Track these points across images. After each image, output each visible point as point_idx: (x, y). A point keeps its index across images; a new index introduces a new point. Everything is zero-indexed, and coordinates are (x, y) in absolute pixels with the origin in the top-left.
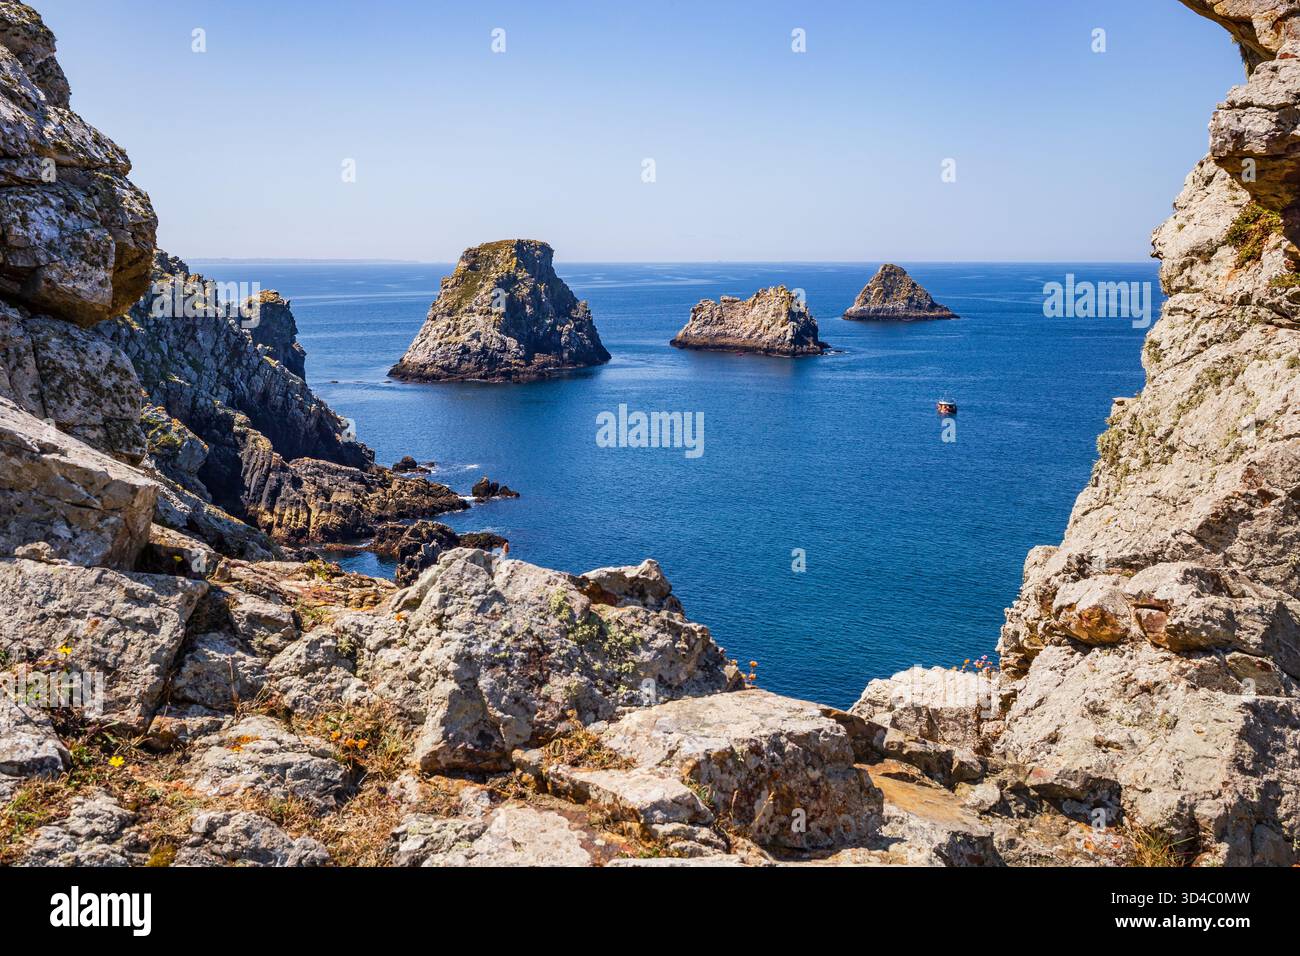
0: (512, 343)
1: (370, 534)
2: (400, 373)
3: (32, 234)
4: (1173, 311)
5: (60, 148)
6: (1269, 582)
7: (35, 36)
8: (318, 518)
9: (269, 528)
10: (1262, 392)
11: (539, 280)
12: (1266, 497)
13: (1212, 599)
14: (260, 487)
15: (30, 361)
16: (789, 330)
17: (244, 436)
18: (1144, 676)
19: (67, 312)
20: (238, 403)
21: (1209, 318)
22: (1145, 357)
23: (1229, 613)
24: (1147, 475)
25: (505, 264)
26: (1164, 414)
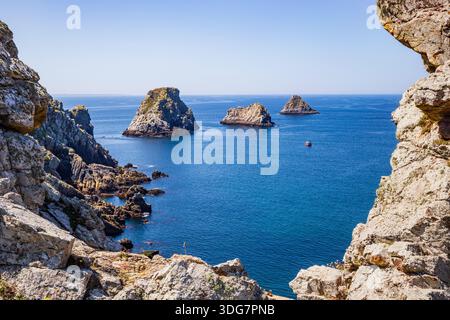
0: (165, 123)
1: (117, 190)
2: (127, 134)
3: (6, 103)
4: (400, 147)
5: (15, 73)
6: (435, 247)
7: (6, 33)
8: (99, 184)
9: (81, 188)
10: (432, 181)
11: (175, 101)
12: (434, 219)
13: (418, 257)
14: (78, 174)
15: (6, 147)
16: (261, 118)
17: (72, 156)
18: (395, 280)
19: (19, 130)
20: (70, 145)
21: (413, 152)
22: (391, 163)
23: (423, 262)
24: (394, 206)
25: (163, 96)
26: (399, 185)
